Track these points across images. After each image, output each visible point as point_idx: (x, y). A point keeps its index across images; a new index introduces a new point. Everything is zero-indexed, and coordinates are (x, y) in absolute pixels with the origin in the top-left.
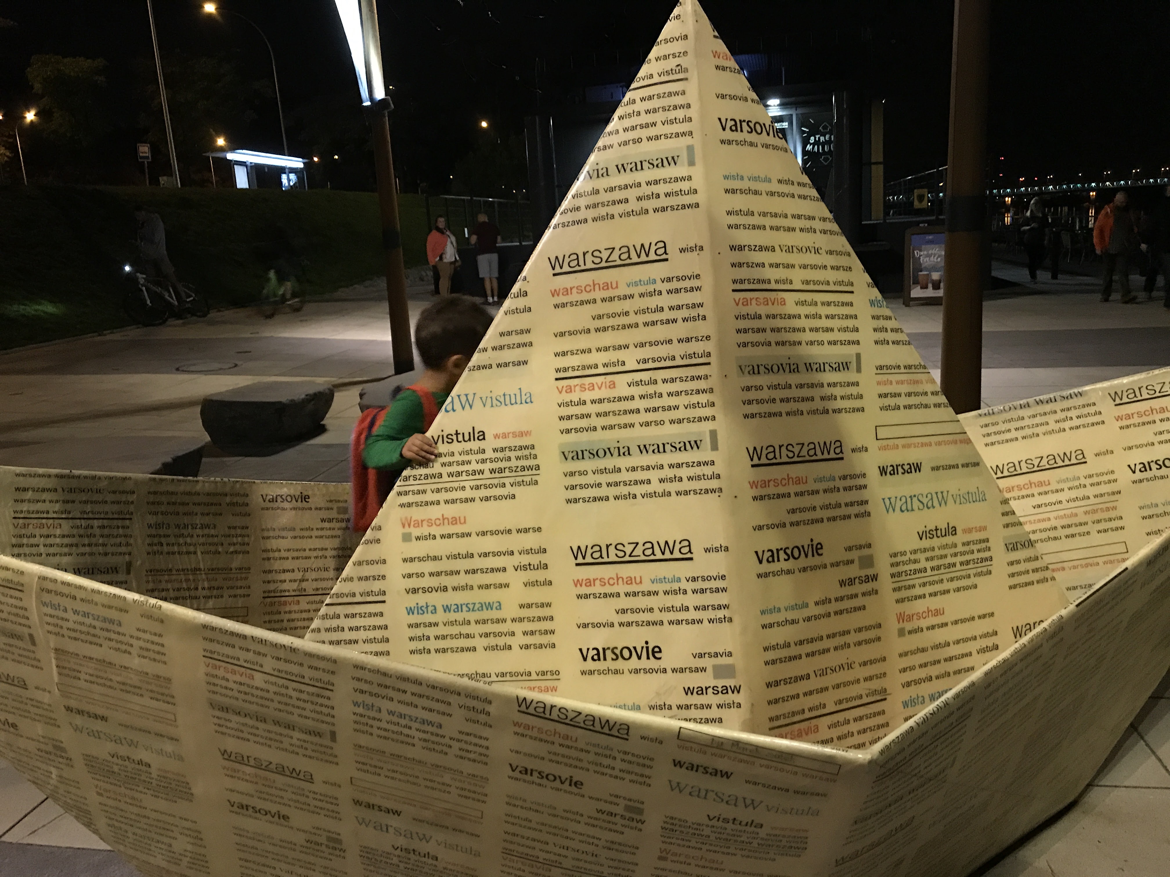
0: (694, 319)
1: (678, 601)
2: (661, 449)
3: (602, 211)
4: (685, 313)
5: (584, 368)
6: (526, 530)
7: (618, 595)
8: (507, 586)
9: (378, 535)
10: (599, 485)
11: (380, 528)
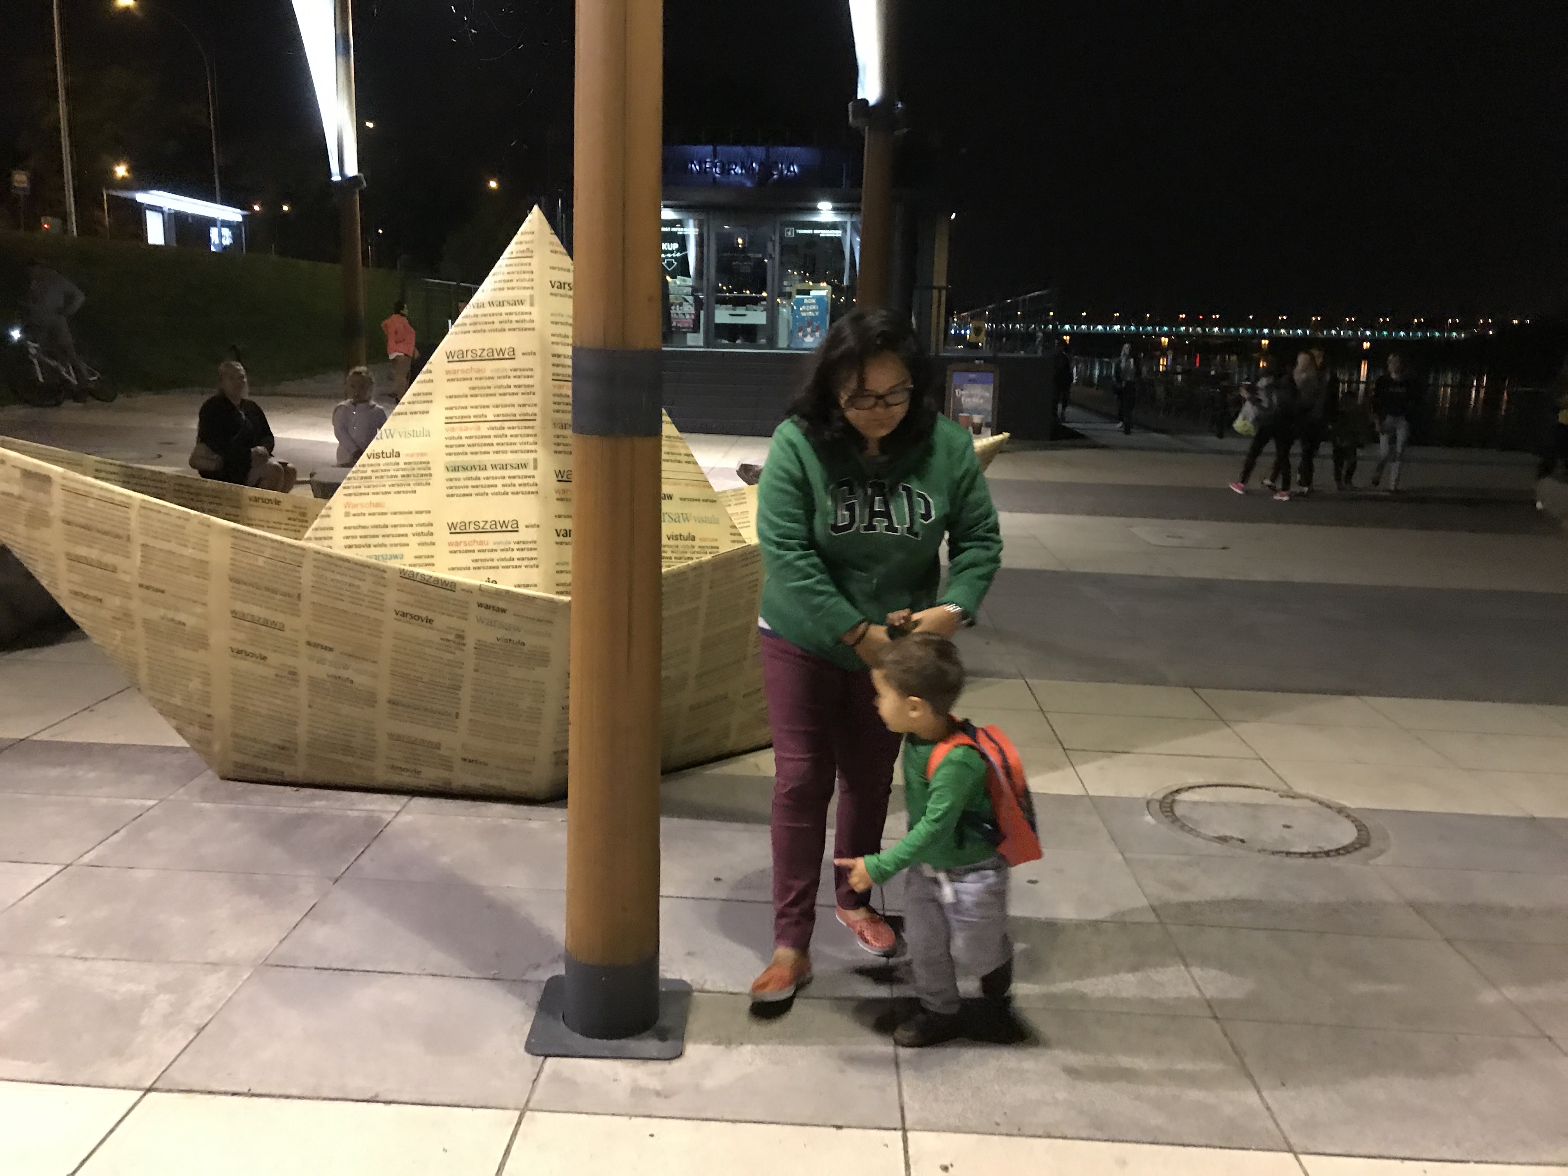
0: (528, 394)
1: (508, 555)
2: (504, 467)
3: (479, 327)
4: (523, 390)
5: (462, 417)
6: (421, 512)
7: (474, 551)
8: (407, 545)
9: (330, 512)
10: (467, 487)
11: (330, 508)
